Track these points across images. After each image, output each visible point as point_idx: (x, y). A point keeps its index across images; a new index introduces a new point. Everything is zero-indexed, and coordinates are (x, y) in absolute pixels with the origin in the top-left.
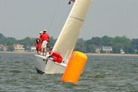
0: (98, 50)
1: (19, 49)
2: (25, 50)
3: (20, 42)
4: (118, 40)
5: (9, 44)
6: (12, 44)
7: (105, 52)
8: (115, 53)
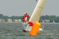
0: (43, 21)
1: (10, 21)
2: (12, 21)
3: (10, 18)
4: (52, 17)
5: (5, 19)
6: (7, 19)
7: (46, 22)
8: (51, 22)
